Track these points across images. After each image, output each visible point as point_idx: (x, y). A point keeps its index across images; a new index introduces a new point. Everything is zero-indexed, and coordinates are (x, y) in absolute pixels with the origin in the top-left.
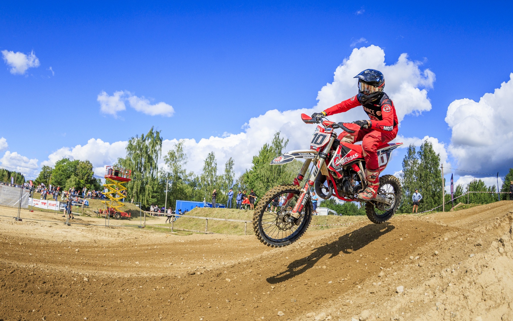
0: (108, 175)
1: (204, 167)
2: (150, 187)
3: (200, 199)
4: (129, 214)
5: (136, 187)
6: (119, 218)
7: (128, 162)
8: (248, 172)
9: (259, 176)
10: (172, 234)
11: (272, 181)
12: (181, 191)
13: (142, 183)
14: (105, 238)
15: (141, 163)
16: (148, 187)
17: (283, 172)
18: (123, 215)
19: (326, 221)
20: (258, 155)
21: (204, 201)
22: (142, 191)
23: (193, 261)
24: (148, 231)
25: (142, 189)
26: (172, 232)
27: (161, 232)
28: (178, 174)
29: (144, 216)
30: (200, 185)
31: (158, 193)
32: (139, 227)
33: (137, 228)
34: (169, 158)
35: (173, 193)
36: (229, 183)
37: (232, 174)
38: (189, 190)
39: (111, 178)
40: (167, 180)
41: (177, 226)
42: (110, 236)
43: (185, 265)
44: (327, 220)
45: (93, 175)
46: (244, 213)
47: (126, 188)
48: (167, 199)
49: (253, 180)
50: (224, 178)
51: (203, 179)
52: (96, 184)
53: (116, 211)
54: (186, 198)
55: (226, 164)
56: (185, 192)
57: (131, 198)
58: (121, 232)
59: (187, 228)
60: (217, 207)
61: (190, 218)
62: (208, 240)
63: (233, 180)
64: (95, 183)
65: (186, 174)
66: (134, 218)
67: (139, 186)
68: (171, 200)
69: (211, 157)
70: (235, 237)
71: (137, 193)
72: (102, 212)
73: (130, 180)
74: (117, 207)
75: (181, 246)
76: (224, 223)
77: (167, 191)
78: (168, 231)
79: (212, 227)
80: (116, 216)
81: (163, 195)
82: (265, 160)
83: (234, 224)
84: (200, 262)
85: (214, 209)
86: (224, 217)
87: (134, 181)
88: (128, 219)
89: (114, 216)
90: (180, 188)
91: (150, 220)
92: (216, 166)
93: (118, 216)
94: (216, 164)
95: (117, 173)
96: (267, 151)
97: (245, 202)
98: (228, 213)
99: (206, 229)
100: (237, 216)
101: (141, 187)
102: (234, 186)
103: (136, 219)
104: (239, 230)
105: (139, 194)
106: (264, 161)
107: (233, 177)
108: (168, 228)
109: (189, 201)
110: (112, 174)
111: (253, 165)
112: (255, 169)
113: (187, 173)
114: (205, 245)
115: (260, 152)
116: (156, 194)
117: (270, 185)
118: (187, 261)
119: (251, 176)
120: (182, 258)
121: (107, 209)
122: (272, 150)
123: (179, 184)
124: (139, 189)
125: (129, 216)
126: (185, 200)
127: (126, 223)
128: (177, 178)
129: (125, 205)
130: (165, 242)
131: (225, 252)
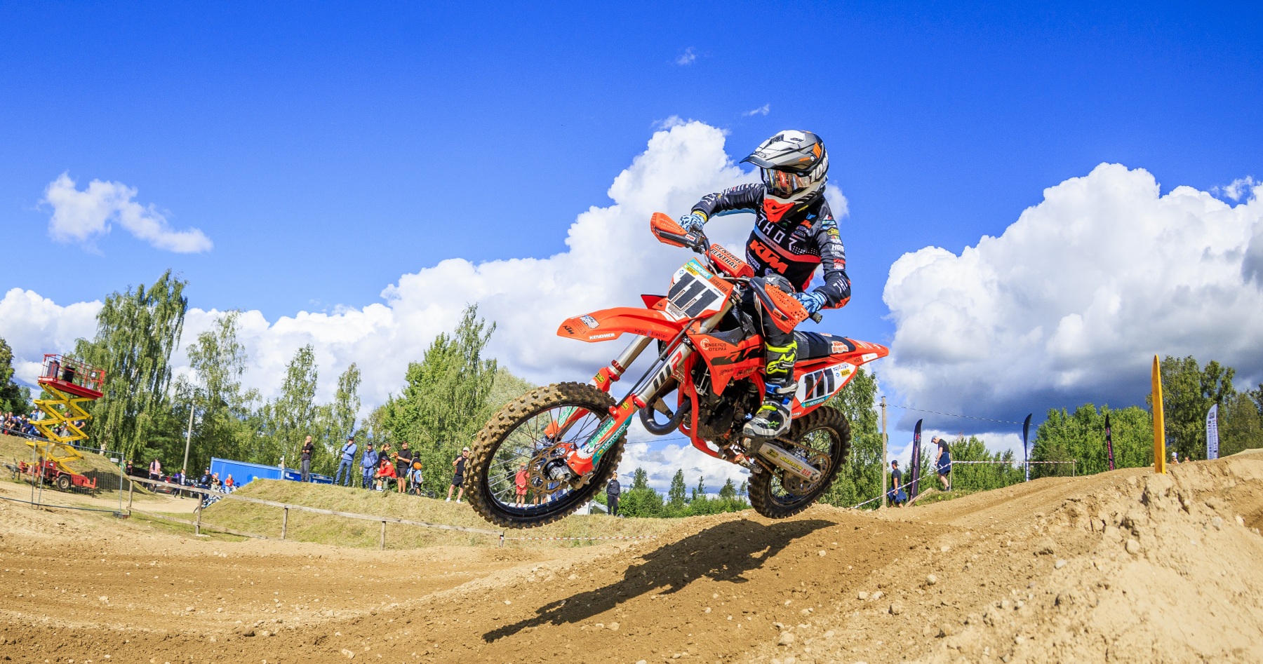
0: (48, 377)
1: (284, 382)
2: (149, 419)
3: (271, 460)
4: (92, 481)
5: (113, 415)
6: (67, 488)
7: (99, 351)
8: (394, 401)
9: (420, 414)
10: (198, 538)
11: (453, 425)
12: (226, 434)
13: (130, 408)
14: (27, 532)
15: (131, 357)
16: (142, 418)
17: (480, 406)
18: (77, 482)
19: (587, 528)
20: (420, 359)
21: (282, 466)
22: (129, 425)
23: (248, 607)
24: (137, 526)
25: (130, 423)
26: (198, 535)
27: (170, 531)
28: (221, 393)
29: (128, 490)
30: (273, 424)
31: (169, 435)
32: (116, 515)
33: (111, 517)
34: (200, 351)
35: (203, 439)
36: (345, 424)
37: (352, 404)
38: (244, 436)
39: (52, 384)
40: (191, 404)
41: (210, 521)
42: (42, 528)
43: (227, 615)
44: (591, 526)
45: (12, 376)
46: (379, 499)
47: (88, 415)
48: (189, 453)
49: (404, 422)
50: (334, 412)
51: (280, 410)
52: (18, 401)
53: (60, 471)
54: (236, 456)
55: (341, 379)
56: (234, 441)
57: (99, 441)
58: (68, 523)
59: (235, 528)
60: (312, 481)
61: (244, 504)
62: (287, 557)
63: (354, 420)
64: (14, 397)
65: (239, 395)
66: (104, 493)
67: (121, 413)
68: (196, 456)
69: (306, 356)
70: (357, 553)
71: (115, 431)
72: (25, 470)
73: (101, 395)
74: (62, 460)
75: (218, 567)
76: (330, 521)
77: (188, 435)
78: (187, 530)
79: (298, 529)
80: (59, 483)
81: (180, 443)
82: (436, 375)
83: (354, 525)
84: (267, 611)
85: (304, 484)
86: (329, 507)
87: (110, 401)
88: (90, 494)
89: (54, 483)
90: (221, 428)
91: (145, 501)
92: (314, 382)
93: (64, 483)
94: (316, 376)
95: (69, 374)
96: (444, 352)
97: (385, 471)
98: (341, 497)
99: (283, 534)
100: (363, 504)
101: (124, 417)
102: (357, 433)
103: (109, 494)
104: (365, 540)
105: (120, 434)
106: (434, 377)
107: (356, 411)
108: (188, 522)
109: (243, 461)
110: (56, 377)
111: (408, 384)
112: (411, 396)
113: (242, 392)
114: (282, 570)
115: (428, 354)
116: (163, 439)
117: (447, 437)
118: (234, 606)
119: (400, 412)
120: (219, 595)
121: (38, 464)
122: (455, 351)
123: (220, 418)
124: (121, 421)
125: (93, 487)
126: (234, 460)
127: (82, 503)
128: (217, 402)
129: (82, 458)
130: (178, 553)
131: (331, 590)
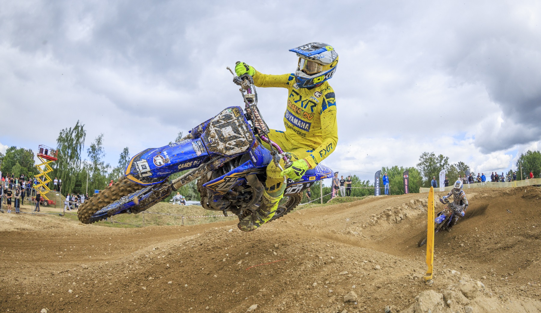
6: (47, 205)
12: (100, 180)
28: (98, 166)
32: (59, 214)
34: (91, 151)
39: (41, 156)
51: (118, 171)
65: (104, 166)
88: (54, 207)
90: (98, 178)
128: (97, 169)
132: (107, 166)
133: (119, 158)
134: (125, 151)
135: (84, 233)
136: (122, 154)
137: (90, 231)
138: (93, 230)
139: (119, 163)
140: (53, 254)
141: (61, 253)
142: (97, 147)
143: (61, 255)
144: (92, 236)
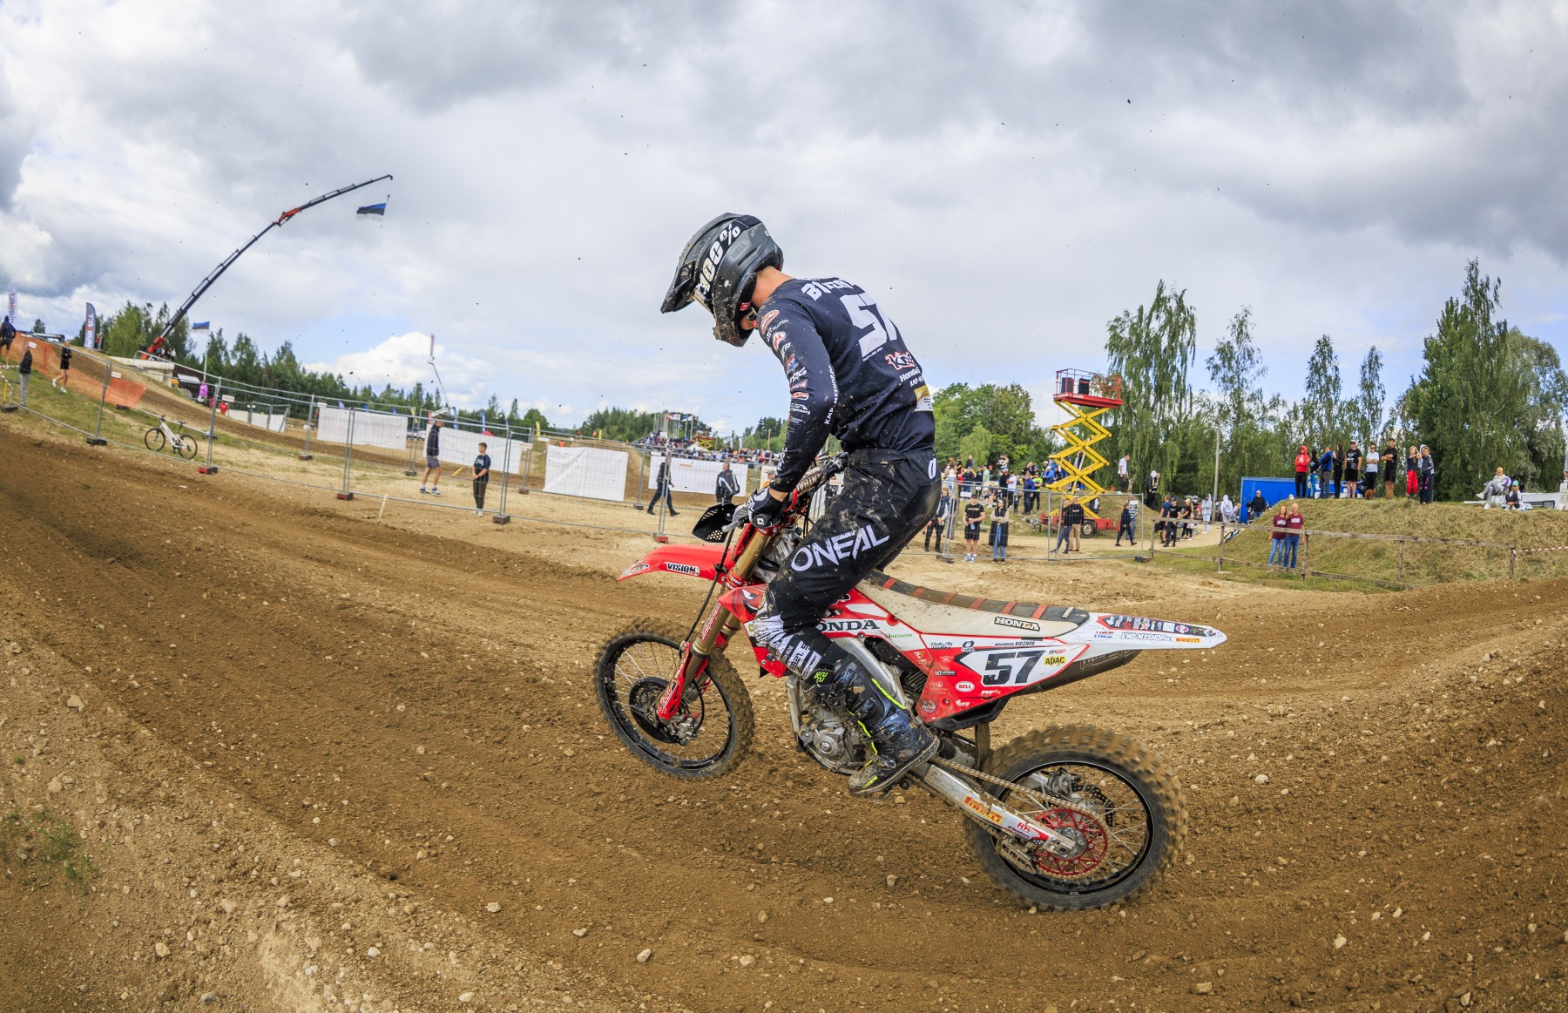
0: (1063, 393)
1: (1307, 380)
2: (1175, 445)
5: (1139, 447)
8: (1417, 384)
12: (1255, 448)
16: (1169, 445)
20: (1435, 333)
22: (1156, 456)
25: (1156, 453)
28: (1245, 405)
34: (1218, 363)
35: (1232, 458)
36: (1373, 418)
37: (1378, 395)
39: (1069, 399)
45: (1032, 421)
51: (1308, 412)
55: (1363, 368)
63: (1381, 410)
65: (1263, 403)
67: (1147, 443)
77: (1217, 455)
90: (1251, 444)
92: (1337, 376)
95: (1085, 386)
96: (1456, 319)
107: (1382, 401)
110: (1072, 391)
111: (1427, 363)
112: (1432, 376)
115: (1441, 324)
119: (1423, 396)
122: (1466, 315)
124: (1146, 451)
128: (1242, 415)
132: (1275, 403)
133: (1307, 373)
134: (1321, 350)
135: (1240, 611)
136: (1313, 358)
137: (1259, 605)
138: (1269, 603)
139: (1309, 387)
140: (1145, 674)
141: (1174, 669)
142: (1235, 346)
143: (1173, 676)
144: (1266, 618)
